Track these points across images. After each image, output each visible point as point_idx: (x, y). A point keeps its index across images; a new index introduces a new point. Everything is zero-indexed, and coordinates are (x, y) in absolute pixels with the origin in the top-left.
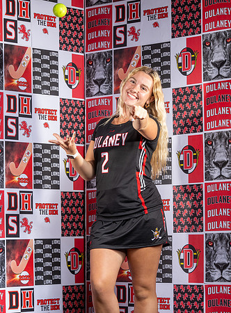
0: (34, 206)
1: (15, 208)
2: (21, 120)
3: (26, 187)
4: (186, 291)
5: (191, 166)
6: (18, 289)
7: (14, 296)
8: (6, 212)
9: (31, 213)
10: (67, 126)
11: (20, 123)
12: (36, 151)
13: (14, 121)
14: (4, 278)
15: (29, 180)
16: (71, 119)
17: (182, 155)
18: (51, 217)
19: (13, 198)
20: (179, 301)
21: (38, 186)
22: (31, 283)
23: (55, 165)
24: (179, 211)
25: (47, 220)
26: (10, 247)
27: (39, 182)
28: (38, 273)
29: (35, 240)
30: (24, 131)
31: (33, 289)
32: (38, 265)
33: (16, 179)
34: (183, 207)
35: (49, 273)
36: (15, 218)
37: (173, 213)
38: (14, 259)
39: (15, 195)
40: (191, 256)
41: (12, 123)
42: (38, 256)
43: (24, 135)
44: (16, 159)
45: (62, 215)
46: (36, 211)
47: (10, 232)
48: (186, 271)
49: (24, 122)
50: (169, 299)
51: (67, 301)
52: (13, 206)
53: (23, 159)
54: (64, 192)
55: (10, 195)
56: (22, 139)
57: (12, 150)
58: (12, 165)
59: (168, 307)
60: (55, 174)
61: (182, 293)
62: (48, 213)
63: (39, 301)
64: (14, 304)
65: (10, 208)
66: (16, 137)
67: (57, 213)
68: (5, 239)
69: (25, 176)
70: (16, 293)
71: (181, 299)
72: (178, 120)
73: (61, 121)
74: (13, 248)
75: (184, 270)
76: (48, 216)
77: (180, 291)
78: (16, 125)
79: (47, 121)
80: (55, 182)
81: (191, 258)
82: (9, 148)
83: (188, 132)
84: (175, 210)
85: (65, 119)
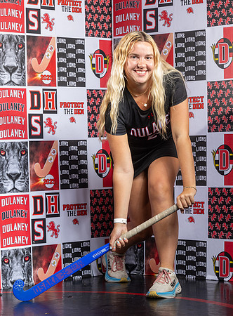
0: (59, 105)
1: (38, 108)
2: (43, 12)
3: (49, 85)
4: (222, 194)
5: (227, 61)
6: (42, 193)
7: (38, 201)
8: (29, 111)
9: (56, 112)
10: (92, 19)
11: (42, 15)
12: (60, 45)
13: (36, 13)
14: (28, 182)
15: (53, 77)
16: (97, 11)
17: (217, 49)
18: (76, 117)
19: (36, 96)
20: (214, 205)
21: (62, 84)
22: (56, 187)
23: (80, 61)
24: (214, 109)
25: (73, 120)
26: (33, 148)
27: (63, 79)
28: (63, 177)
29: (60, 141)
30: (46, 24)
31: (58, 193)
32: (63, 168)
33: (39, 76)
34: (218, 104)
35: (75, 176)
36: (38, 118)
37: (207, 111)
38: (38, 162)
39: (38, 93)
40: (227, 157)
41: (33, 16)
42: (63, 158)
43: (46, 28)
44: (38, 55)
45: (89, 114)
46: (61, 110)
47: (33, 133)
48: (222, 173)
49: (46, 15)
50: (203, 203)
51: (95, 206)
52: (36, 104)
53: (46, 54)
54: (90, 90)
55: (33, 93)
56: (45, 32)
57: (34, 45)
58: (34, 61)
59: (202, 212)
60: (80, 70)
61: (218, 197)
62: (73, 112)
63: (64, 206)
64: (39, 210)
65: (33, 107)
66: (38, 31)
67: (82, 112)
68: (28, 140)
69: (48, 73)
70: (41, 198)
71: (217, 203)
72: (212, 11)
73: (86, 13)
74: (36, 150)
75: (219, 171)
76: (74, 115)
77: (215, 194)
78: (38, 18)
79: (71, 13)
80: (81, 79)
81: (227, 159)
82: (31, 43)
83: (223, 24)
84: (209, 108)
85: (90, 11)
